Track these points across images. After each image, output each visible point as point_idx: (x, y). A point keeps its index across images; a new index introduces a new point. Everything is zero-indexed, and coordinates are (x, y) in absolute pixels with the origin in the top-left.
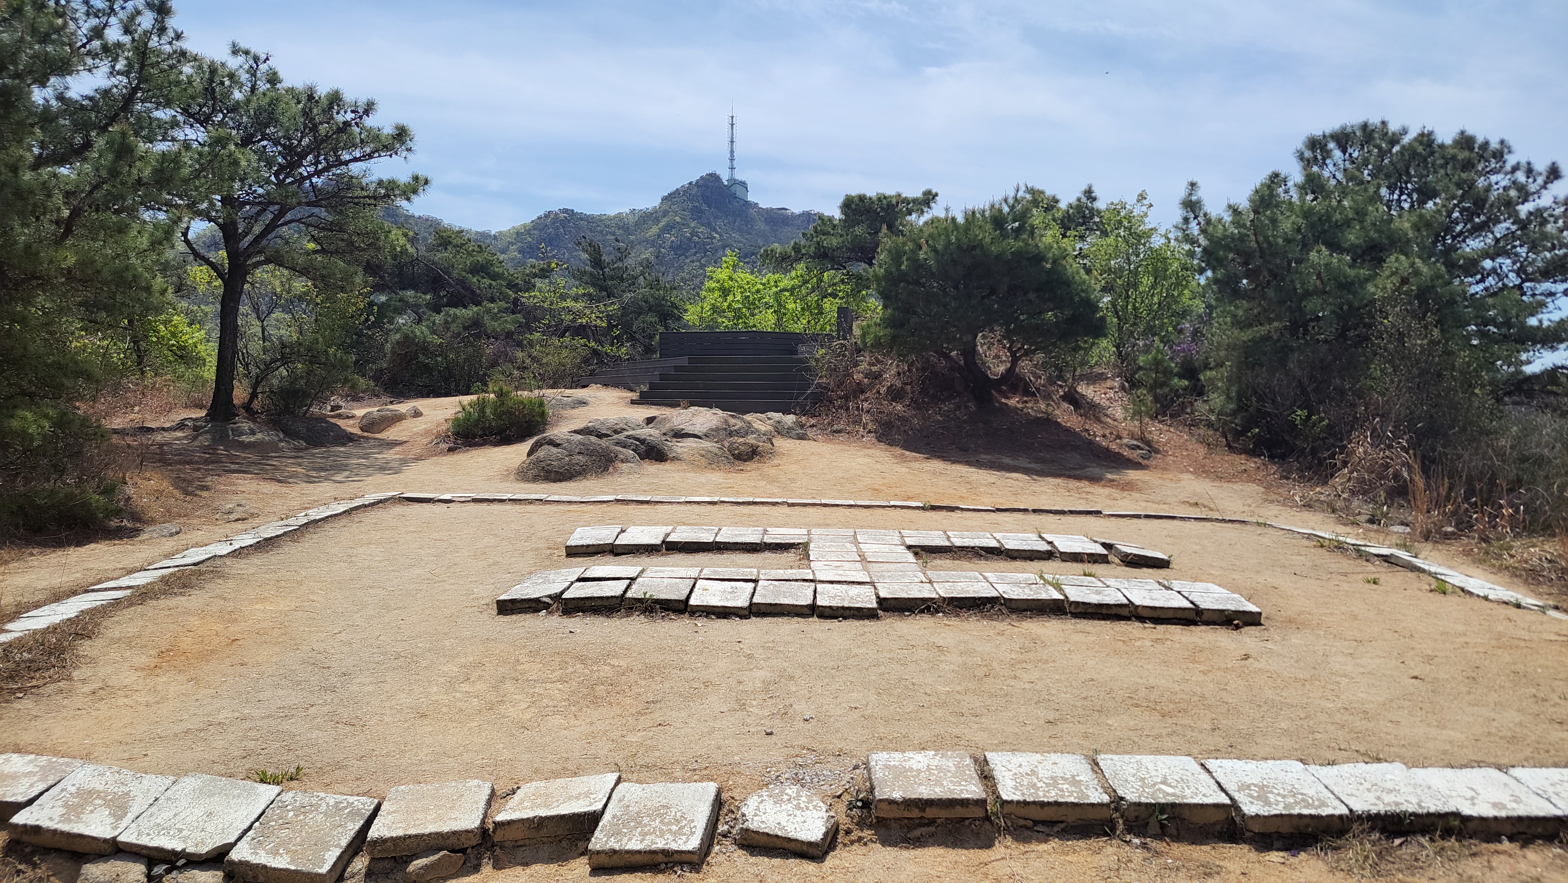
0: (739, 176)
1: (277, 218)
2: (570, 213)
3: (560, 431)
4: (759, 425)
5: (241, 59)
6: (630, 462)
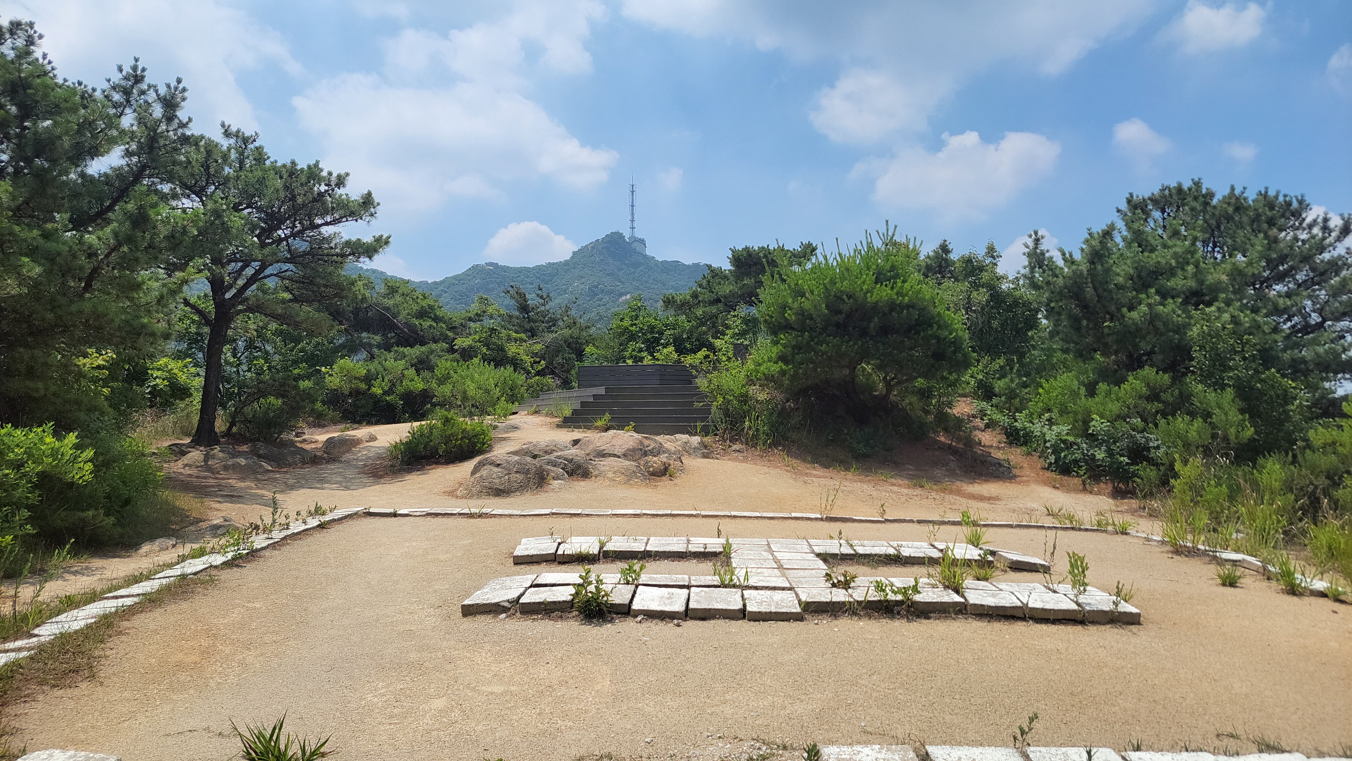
0: (638, 235)
1: (258, 272)
2: (496, 265)
3: (500, 452)
4: (668, 445)
5: (232, 141)
6: (559, 479)
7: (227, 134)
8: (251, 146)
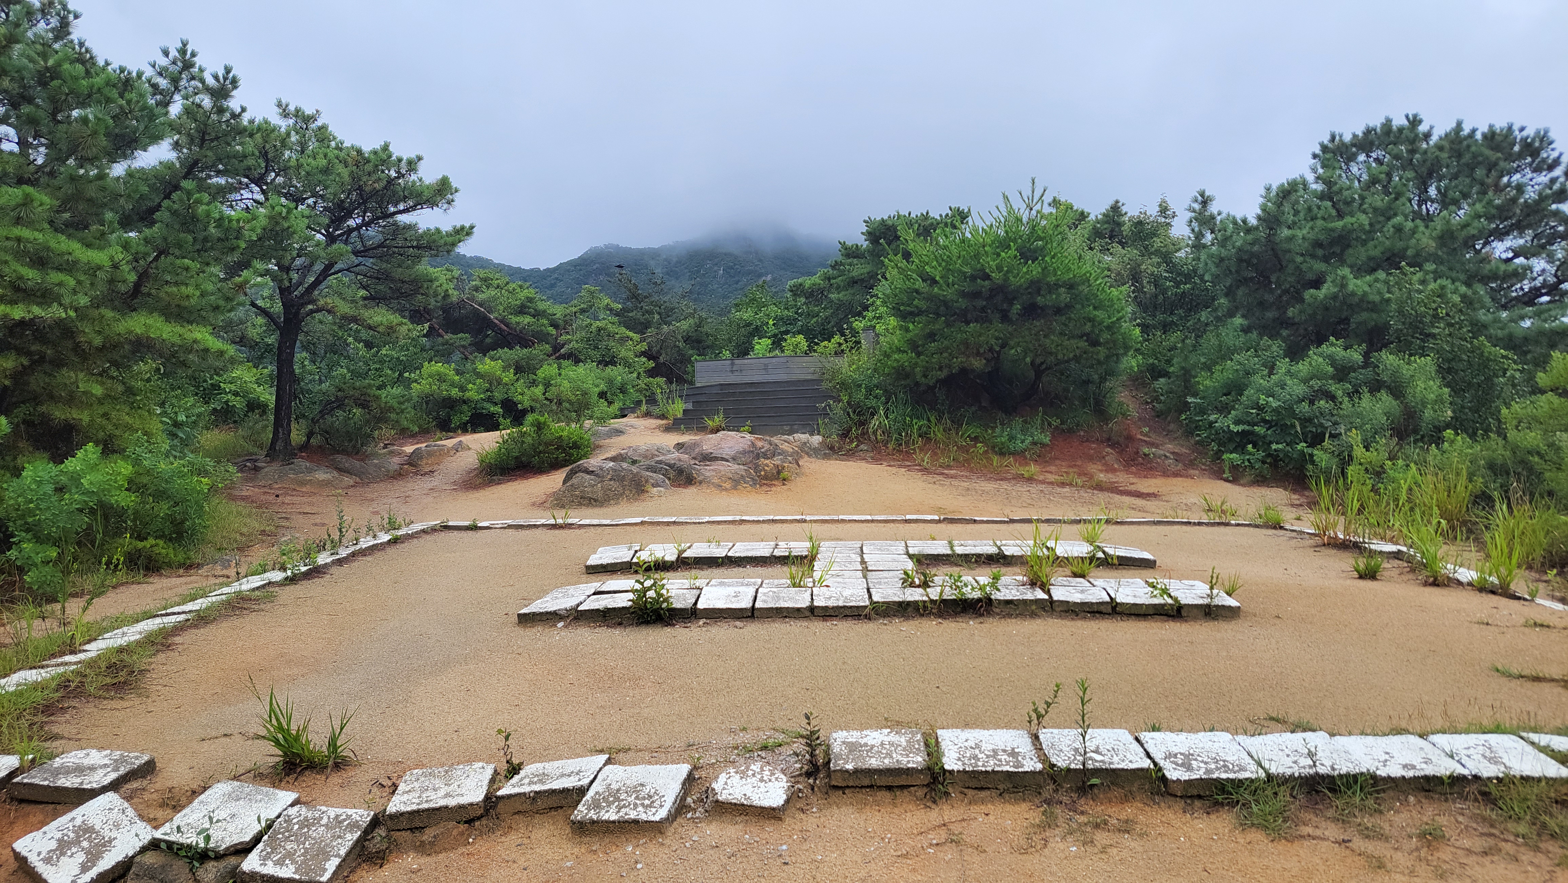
1: (328, 267)
2: (617, 248)
3: (596, 458)
4: (785, 447)
5: (291, 122)
6: (660, 486)
7: (285, 114)
8: (313, 126)
